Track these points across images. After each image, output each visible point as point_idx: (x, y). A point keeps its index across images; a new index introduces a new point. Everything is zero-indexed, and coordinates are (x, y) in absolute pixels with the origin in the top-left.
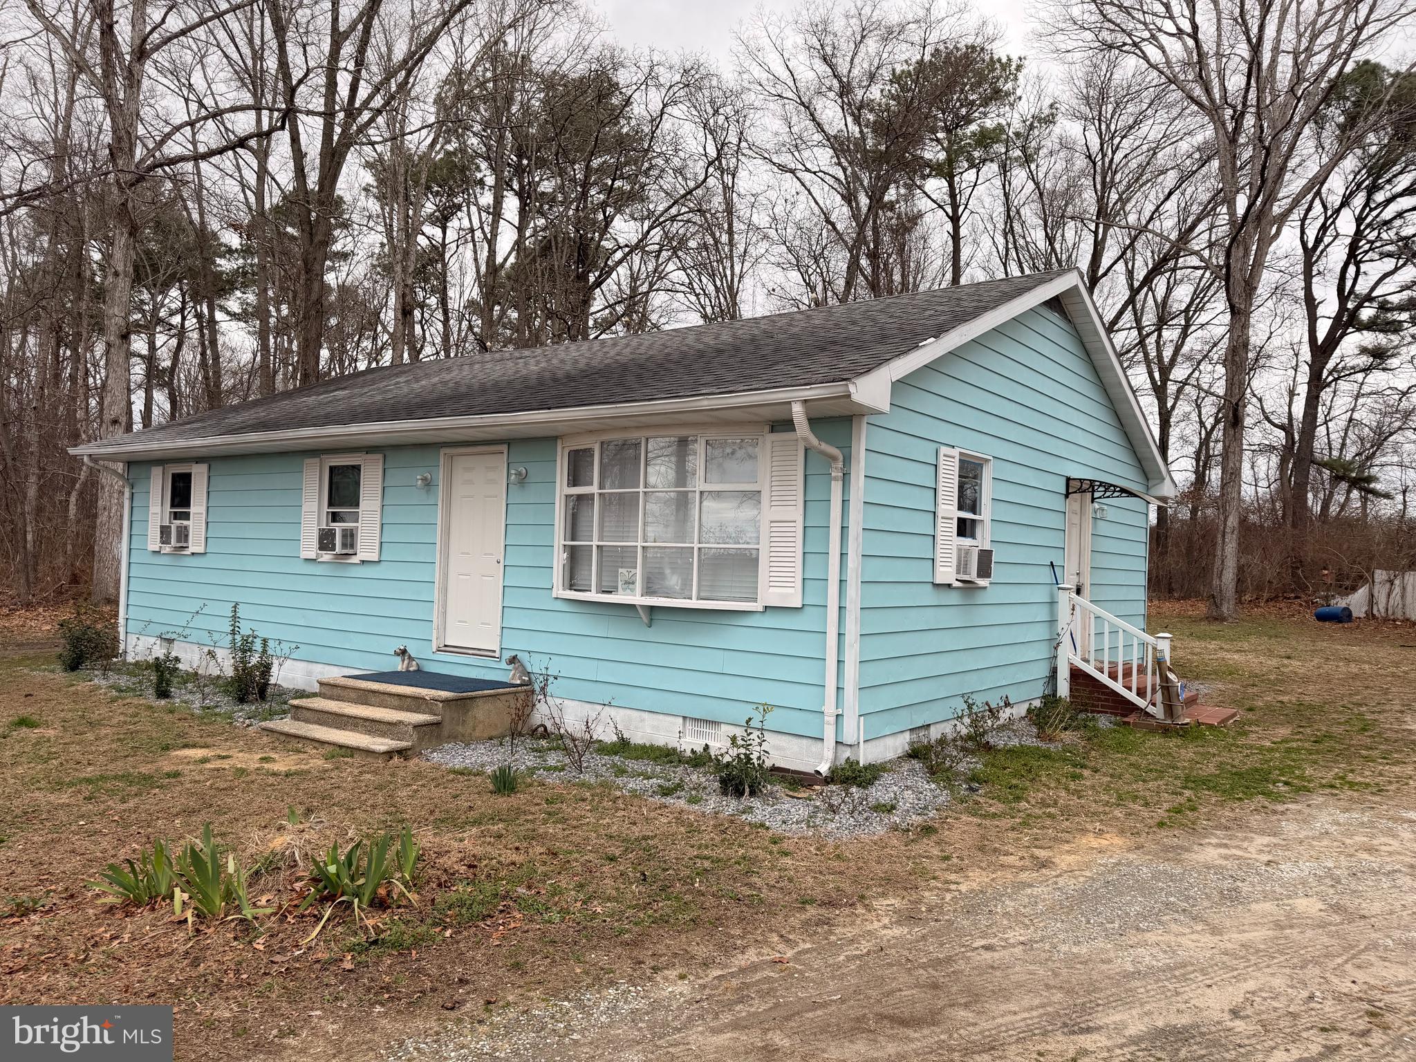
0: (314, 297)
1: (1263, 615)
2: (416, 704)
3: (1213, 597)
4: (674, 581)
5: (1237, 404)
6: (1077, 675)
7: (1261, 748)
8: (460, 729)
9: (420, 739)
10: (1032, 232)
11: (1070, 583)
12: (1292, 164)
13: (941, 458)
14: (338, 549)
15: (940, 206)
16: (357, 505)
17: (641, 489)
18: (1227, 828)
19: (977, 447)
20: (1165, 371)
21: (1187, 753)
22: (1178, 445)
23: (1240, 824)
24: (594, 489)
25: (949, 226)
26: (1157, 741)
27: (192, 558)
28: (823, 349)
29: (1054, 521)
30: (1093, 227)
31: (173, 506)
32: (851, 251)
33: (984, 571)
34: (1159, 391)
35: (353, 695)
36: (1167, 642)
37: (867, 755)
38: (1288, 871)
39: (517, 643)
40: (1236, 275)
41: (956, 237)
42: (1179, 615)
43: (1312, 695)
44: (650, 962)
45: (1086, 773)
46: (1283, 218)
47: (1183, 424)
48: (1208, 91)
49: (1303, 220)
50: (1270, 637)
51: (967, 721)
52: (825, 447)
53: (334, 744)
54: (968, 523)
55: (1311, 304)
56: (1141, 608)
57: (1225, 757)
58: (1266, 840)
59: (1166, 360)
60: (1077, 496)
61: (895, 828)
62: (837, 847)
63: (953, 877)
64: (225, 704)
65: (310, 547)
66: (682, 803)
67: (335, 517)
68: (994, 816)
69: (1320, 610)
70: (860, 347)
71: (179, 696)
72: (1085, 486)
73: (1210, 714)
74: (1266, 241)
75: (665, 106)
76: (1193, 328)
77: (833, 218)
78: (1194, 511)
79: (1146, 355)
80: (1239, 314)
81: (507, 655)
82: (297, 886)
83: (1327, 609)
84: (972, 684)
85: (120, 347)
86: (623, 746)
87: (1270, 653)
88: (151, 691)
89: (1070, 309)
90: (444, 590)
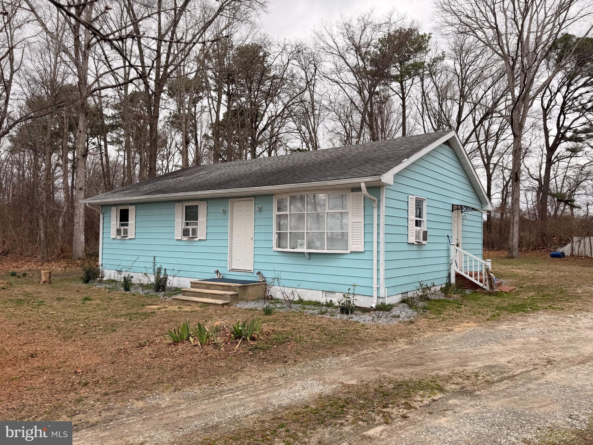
0: (153, 138)
1: (530, 256)
2: (229, 288)
3: (510, 249)
4: (318, 244)
5: (517, 173)
6: (458, 276)
7: (523, 299)
8: (244, 296)
9: (232, 300)
10: (434, 103)
11: (454, 242)
12: (538, 74)
13: (410, 199)
14: (191, 236)
15: (397, 93)
16: (197, 220)
17: (306, 212)
18: (510, 321)
19: (422, 195)
20: (489, 158)
21: (497, 301)
22: (495, 188)
23: (514, 319)
24: (288, 212)
25: (401, 101)
26: (487, 297)
27: (129, 241)
28: (367, 162)
29: (448, 220)
30: (458, 102)
31: (121, 221)
32: (362, 115)
33: (425, 238)
34: (487, 166)
35: (204, 286)
36: (490, 263)
37: (388, 301)
38: (528, 331)
39: (259, 267)
40: (515, 121)
41: (404, 106)
42: (496, 256)
43: (545, 283)
44: (336, 353)
45: (462, 306)
46: (534, 98)
47: (496, 180)
48: (502, 49)
49: (542, 97)
50: (532, 264)
51: (421, 290)
52: (372, 197)
53: (202, 302)
54: (418, 222)
55: (546, 131)
56: (481, 252)
57: (511, 301)
58: (522, 323)
59: (489, 153)
60: (456, 211)
61: (400, 322)
62: (383, 327)
63: (422, 334)
64: (152, 292)
65: (178, 235)
66: (328, 316)
67: (187, 224)
68: (433, 318)
69: (552, 253)
70: (381, 162)
71: (133, 290)
72: (459, 207)
73: (506, 288)
74: (527, 108)
75: (289, 60)
76: (499, 141)
77: (354, 101)
78: (502, 215)
79: (481, 153)
80: (517, 136)
81: (257, 271)
82: (227, 335)
83: (555, 253)
84: (421, 278)
85: (82, 160)
86: (301, 301)
87: (531, 269)
88: (122, 288)
89: (452, 144)
90: (231, 249)
